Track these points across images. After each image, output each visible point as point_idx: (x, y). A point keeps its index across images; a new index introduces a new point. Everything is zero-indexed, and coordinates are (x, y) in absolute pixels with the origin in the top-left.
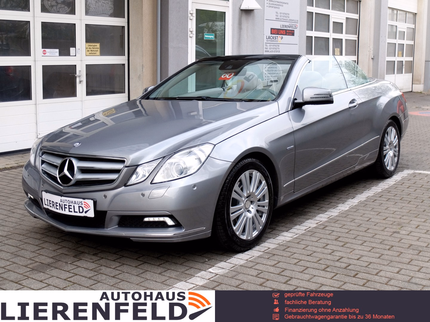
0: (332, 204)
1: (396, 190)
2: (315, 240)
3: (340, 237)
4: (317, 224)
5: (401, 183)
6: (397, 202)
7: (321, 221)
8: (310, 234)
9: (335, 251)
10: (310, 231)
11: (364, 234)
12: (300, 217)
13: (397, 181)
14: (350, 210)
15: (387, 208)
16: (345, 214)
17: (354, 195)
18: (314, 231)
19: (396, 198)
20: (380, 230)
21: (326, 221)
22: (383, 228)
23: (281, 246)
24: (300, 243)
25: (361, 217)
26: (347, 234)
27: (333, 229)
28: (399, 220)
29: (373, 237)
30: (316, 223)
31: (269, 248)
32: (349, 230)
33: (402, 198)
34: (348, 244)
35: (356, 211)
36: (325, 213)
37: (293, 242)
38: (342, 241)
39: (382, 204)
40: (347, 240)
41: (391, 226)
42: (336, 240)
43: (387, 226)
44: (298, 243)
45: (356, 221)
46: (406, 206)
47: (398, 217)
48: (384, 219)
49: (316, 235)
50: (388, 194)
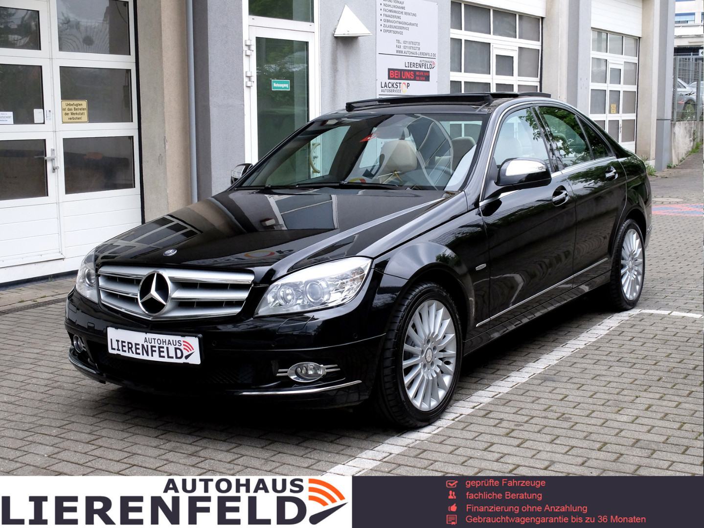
0: (498, 373)
1: (611, 346)
2: (471, 438)
3: (513, 430)
4: (473, 408)
5: (619, 333)
6: (612, 365)
7: (481, 403)
8: (462, 427)
9: (506, 454)
10: (462, 422)
11: (556, 423)
13: (611, 329)
14: (531, 383)
15: (596, 376)
16: (522, 390)
17: (538, 356)
18: (468, 421)
20: (583, 415)
21: (489, 403)
22: (588, 412)
23: (412, 450)
24: (444, 442)
25: (550, 395)
26: (526, 424)
27: (502, 416)
28: (616, 397)
29: (571, 428)
30: (471, 407)
31: (391, 454)
32: (530, 417)
33: (620, 359)
34: (528, 442)
35: (542, 383)
36: (487, 389)
37: (432, 441)
38: (518, 436)
39: (586, 369)
40: (526, 435)
41: (601, 408)
42: (507, 435)
43: (595, 407)
44: (441, 443)
45: (542, 401)
46: (628, 372)
47: (614, 393)
48: (591, 397)
49: (472, 427)
50: (597, 352)
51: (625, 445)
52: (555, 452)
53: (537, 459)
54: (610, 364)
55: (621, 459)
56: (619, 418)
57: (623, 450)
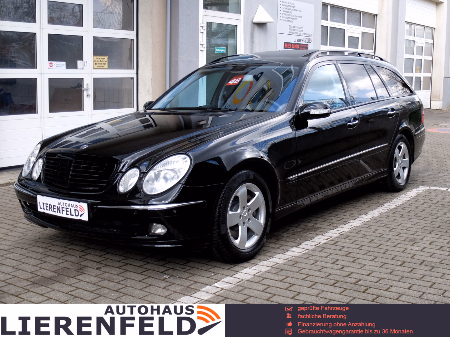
0: (343, 220)
1: (411, 207)
2: (325, 256)
3: (350, 253)
4: (327, 240)
5: (416, 200)
7: (332, 237)
8: (320, 250)
9: (345, 266)
10: (320, 247)
11: (375, 250)
12: (310, 232)
13: (411, 198)
14: (362, 226)
15: (401, 224)
16: (357, 231)
17: (367, 211)
18: (324, 247)
19: (410, 214)
20: (392, 246)
21: (337, 237)
22: (395, 244)
23: (290, 261)
24: (309, 258)
25: (373, 233)
26: (358, 250)
27: (344, 245)
28: (412, 236)
29: (384, 253)
31: (277, 263)
32: (361, 246)
33: (416, 215)
34: (358, 260)
35: (369, 227)
36: (336, 229)
37: (302, 257)
38: (353, 256)
39: (395, 220)
40: (358, 256)
41: (404, 242)
42: (346, 256)
43: (399, 242)
44: (307, 258)
45: (368, 237)
46: (420, 222)
47: (411, 234)
48: (397, 235)
49: (326, 250)
50: (402, 210)
51: (416, 264)
52: (374, 266)
53: (363, 269)
54: (410, 217)
55: (413, 272)
56: (413, 248)
57: (415, 266)
